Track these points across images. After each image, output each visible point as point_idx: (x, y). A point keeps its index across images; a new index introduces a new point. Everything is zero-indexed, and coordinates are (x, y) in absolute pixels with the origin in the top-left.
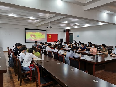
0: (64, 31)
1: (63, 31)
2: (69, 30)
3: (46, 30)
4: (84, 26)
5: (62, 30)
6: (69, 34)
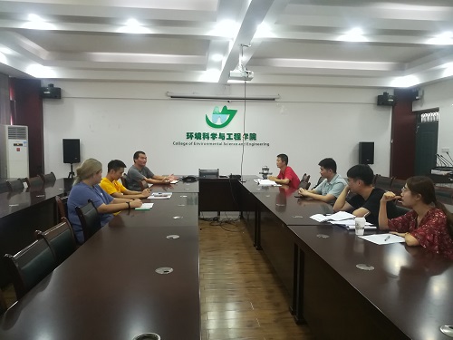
0: (382, 101)
1: (375, 101)
2: (417, 94)
5: (371, 97)
6: (414, 117)
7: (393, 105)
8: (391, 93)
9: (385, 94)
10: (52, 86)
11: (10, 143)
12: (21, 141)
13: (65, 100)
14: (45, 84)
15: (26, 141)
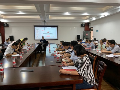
0: (82, 26)
2: (89, 24)
3: (57, 26)
4: (102, 17)
5: (80, 25)
6: (89, 29)
7: (84, 26)
8: (84, 24)
9: (83, 24)
10: (6, 24)
14: (5, 24)
15: (1, 36)
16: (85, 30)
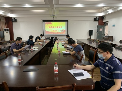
0: (95, 20)
1: (93, 20)
2: (104, 17)
6: (104, 23)
7: (98, 20)
8: (98, 18)
9: (96, 18)
10: (14, 19)
11: (5, 32)
12: (8, 32)
13: (18, 22)
15: (9, 32)
16: (99, 24)
